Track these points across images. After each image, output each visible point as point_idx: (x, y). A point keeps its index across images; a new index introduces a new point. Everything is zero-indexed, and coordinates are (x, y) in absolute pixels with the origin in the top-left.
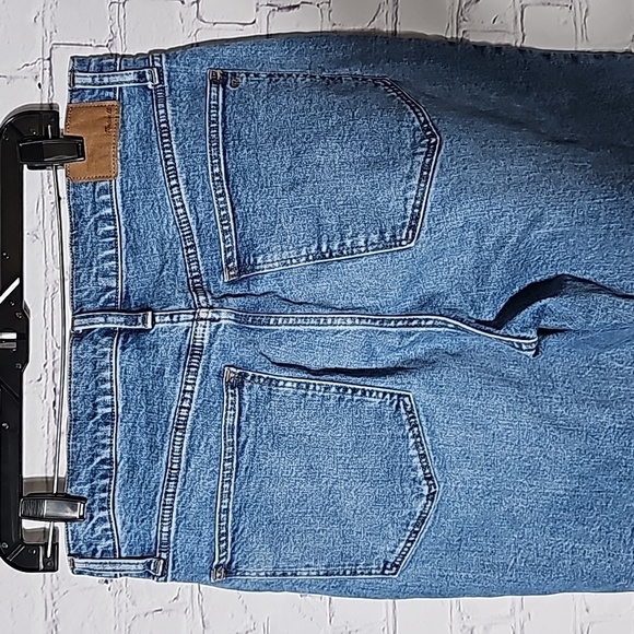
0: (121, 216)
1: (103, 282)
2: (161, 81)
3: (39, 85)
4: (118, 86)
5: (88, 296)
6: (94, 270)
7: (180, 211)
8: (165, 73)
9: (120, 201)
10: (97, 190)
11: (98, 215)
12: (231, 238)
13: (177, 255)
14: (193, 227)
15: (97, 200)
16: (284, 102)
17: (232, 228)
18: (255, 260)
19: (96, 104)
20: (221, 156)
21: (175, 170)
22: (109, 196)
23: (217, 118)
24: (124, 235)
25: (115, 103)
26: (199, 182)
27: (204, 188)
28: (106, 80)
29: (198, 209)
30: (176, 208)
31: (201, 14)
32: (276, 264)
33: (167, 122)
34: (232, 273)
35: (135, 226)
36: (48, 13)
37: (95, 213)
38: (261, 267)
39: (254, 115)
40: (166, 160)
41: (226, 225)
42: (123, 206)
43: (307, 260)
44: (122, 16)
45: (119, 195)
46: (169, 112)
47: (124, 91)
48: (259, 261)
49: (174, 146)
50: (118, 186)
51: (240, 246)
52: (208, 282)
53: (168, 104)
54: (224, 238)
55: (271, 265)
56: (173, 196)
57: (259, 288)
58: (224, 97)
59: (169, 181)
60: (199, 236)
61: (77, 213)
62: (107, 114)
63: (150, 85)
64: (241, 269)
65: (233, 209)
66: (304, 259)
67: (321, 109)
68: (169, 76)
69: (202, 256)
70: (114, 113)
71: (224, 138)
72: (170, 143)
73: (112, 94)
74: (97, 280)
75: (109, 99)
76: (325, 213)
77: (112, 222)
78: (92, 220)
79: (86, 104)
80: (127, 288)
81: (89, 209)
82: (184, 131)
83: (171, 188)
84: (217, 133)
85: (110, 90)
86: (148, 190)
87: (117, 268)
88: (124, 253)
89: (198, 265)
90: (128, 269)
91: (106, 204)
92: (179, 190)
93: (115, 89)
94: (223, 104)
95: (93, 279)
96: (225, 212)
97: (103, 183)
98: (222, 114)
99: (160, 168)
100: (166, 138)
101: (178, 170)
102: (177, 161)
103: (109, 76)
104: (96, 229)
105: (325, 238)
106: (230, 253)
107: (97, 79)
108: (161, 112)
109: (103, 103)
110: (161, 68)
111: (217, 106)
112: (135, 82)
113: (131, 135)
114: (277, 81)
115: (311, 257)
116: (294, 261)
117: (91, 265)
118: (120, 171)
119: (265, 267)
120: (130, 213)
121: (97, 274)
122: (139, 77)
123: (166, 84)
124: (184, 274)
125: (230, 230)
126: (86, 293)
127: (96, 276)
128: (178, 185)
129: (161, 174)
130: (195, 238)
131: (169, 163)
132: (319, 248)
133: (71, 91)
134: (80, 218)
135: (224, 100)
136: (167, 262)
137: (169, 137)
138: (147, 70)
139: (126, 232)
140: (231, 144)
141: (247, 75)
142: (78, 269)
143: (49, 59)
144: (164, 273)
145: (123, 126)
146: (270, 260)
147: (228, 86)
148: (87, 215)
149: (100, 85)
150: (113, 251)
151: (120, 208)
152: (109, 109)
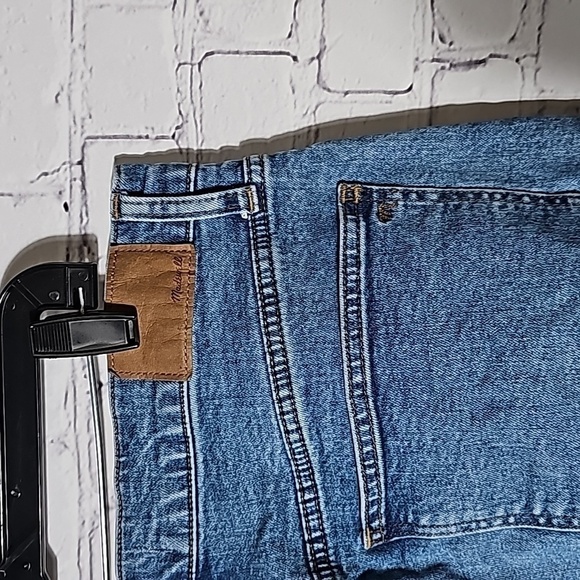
0: (197, 438)
1: (169, 544)
2: (263, 207)
3: (66, 206)
4: (192, 219)
5: (144, 565)
6: (154, 524)
7: (294, 437)
8: (270, 192)
9: (195, 414)
10: (159, 395)
11: (159, 435)
12: (378, 486)
13: (285, 502)
14: (314, 459)
15: (158, 411)
16: (474, 255)
17: (381, 471)
18: (417, 520)
19: (156, 247)
20: (366, 354)
21: (287, 370)
22: (178, 408)
23: (358, 281)
24: (201, 466)
25: (188, 247)
26: (328, 395)
27: (334, 404)
28: (172, 209)
29: (324, 435)
30: (287, 432)
31: (324, 77)
32: (453, 529)
33: (273, 284)
34: (376, 536)
35: (219, 455)
36: (78, 87)
37: (155, 431)
38: (427, 530)
39: (421, 278)
40: (272, 354)
41: (370, 466)
42: (201, 422)
43: (506, 522)
44: (196, 85)
45: (194, 406)
46: (277, 265)
47: (203, 226)
48: (424, 521)
49: (286, 330)
50: (193, 392)
51: (391, 494)
52: (336, 547)
53: (275, 250)
54: (366, 486)
55: (444, 530)
56: (282, 414)
57: (419, 559)
58: (368, 237)
59: (277, 388)
60: (323, 472)
61: (126, 430)
62: (176, 267)
63: (244, 214)
64: (391, 527)
65: (383, 440)
66: (499, 522)
67: (541, 274)
68: (275, 196)
69: (327, 504)
70: (185, 266)
71: (370, 320)
72: (278, 323)
73: (182, 231)
74: (157, 541)
75: (177, 240)
76: (545, 459)
77: (183, 447)
78: (150, 442)
79: (139, 247)
80: (206, 552)
81: (146, 424)
82: (302, 300)
83: (280, 401)
84: (358, 312)
85: (179, 224)
86: (240, 399)
87: (191, 521)
88: (201, 495)
89: (320, 518)
90: (207, 520)
91: (172, 419)
92: (293, 404)
93: (188, 223)
94: (367, 254)
95: (151, 537)
96: (369, 448)
97: (169, 387)
98: (366, 272)
99: (261, 366)
100: (272, 314)
101: (293, 371)
102: (290, 356)
103: (177, 203)
104: (157, 457)
105: (540, 495)
106: (375, 508)
107: (157, 207)
108: (264, 265)
109: (168, 247)
110: (262, 184)
111: (357, 257)
112: (220, 211)
113: (214, 306)
114: (457, 207)
115: (512, 520)
116: (483, 524)
117: (149, 516)
118: (196, 366)
119: (434, 531)
120: (212, 432)
121: (158, 529)
122: (227, 203)
123: (270, 212)
124: (297, 534)
125: (377, 474)
126: (141, 560)
127: (158, 535)
128: (291, 397)
129: (263, 376)
130: (317, 475)
131: (277, 359)
132: (528, 507)
133: (116, 224)
134: (131, 437)
135: (367, 244)
136: (270, 517)
137: (277, 313)
138: (239, 190)
139: (205, 460)
140: (382, 331)
141: (406, 195)
142: (128, 519)
143: (80, 163)
144: (267, 537)
145: (202, 289)
146: (441, 523)
147: (374, 217)
148: (143, 434)
149: (163, 217)
150: (184, 493)
151: (196, 426)
152: (178, 259)
